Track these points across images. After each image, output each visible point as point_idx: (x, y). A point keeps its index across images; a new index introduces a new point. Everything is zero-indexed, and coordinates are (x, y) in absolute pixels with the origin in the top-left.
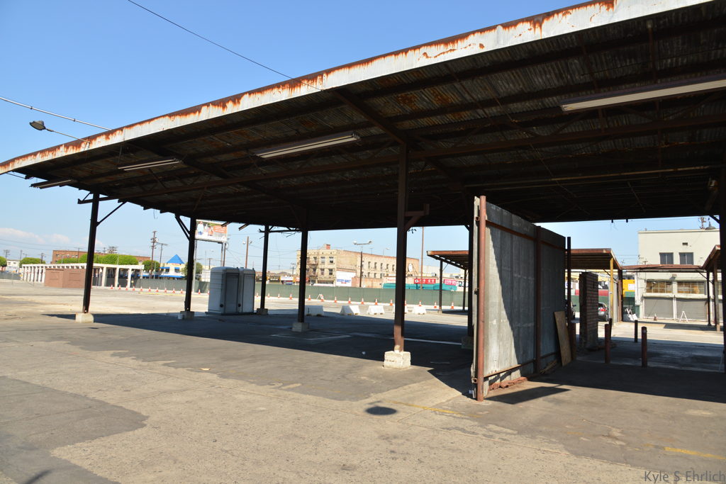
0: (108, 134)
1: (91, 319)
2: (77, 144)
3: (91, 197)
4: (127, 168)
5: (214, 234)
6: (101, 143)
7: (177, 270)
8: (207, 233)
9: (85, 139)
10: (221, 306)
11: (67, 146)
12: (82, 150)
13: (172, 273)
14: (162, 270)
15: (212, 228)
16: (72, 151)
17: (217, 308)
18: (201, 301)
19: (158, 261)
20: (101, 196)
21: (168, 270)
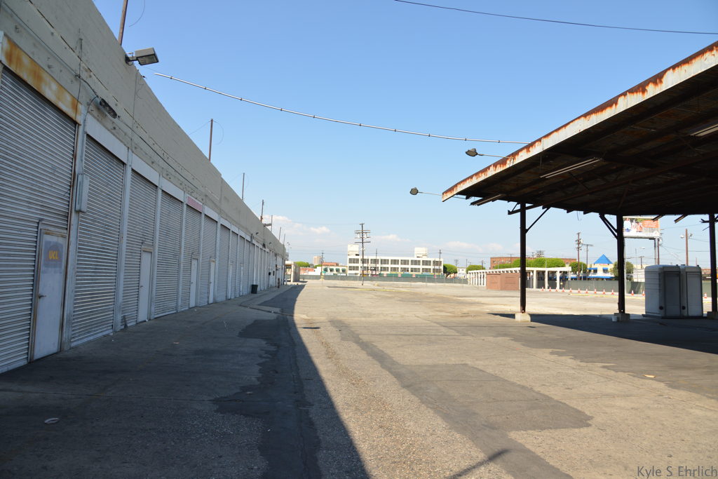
0: (528, 147)
1: (528, 318)
2: (503, 162)
3: (518, 207)
4: (549, 175)
5: (643, 230)
6: (523, 156)
7: (605, 271)
8: (636, 230)
9: (509, 156)
10: (661, 308)
11: (495, 165)
12: (507, 166)
13: (600, 274)
14: (590, 271)
15: (641, 224)
16: (500, 169)
17: (655, 310)
18: (637, 303)
19: (585, 263)
20: (527, 205)
21: (596, 271)
